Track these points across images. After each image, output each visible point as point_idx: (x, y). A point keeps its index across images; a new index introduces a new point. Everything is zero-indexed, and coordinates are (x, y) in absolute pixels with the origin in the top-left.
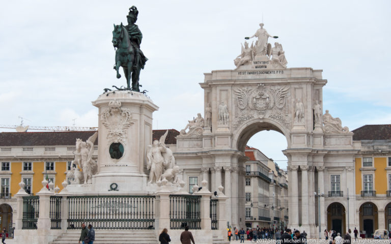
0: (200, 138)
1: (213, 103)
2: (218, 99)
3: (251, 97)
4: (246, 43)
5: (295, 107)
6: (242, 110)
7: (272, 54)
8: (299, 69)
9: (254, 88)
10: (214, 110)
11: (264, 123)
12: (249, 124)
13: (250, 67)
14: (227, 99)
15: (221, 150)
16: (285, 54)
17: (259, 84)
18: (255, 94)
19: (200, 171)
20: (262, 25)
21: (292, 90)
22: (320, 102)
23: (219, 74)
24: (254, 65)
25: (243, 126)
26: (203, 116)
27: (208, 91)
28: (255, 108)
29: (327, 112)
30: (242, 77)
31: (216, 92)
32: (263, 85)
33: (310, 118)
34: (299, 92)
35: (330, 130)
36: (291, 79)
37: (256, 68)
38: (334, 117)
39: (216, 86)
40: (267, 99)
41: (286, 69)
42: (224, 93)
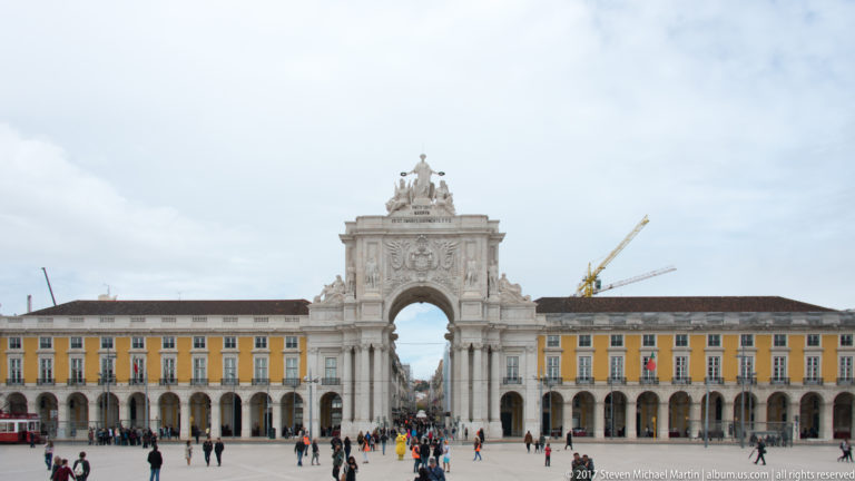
0: (341, 307)
1: (359, 260)
2: (365, 255)
3: (408, 254)
4: (402, 180)
5: (466, 266)
6: (397, 269)
7: (436, 197)
8: (471, 217)
9: (413, 241)
10: (359, 270)
11: (425, 287)
12: (405, 288)
13: (408, 213)
14: (377, 256)
15: (369, 322)
16: (454, 197)
17: (420, 235)
18: (414, 249)
19: (340, 350)
20: (423, 157)
21: (463, 245)
22: (496, 263)
23: (366, 221)
24: (414, 210)
25: (398, 292)
26: (344, 279)
27: (350, 245)
28: (414, 268)
29: (504, 275)
30: (397, 226)
31: (362, 246)
32: (425, 237)
33: (485, 282)
34: (471, 248)
35: (508, 300)
36: (461, 229)
37: (415, 214)
38: (512, 282)
39: (362, 236)
40: (430, 256)
41: (454, 217)
42: (373, 247)
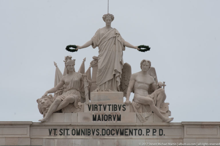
7: (133, 91)
8: (202, 125)
13: (80, 117)
20: (108, 19)
24: (89, 114)
30: (58, 140)
37: (94, 119)
41: (170, 125)
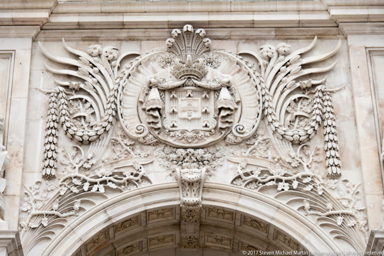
17: (180, 25)
28: (156, 137)
32: (201, 31)
40: (225, 93)
